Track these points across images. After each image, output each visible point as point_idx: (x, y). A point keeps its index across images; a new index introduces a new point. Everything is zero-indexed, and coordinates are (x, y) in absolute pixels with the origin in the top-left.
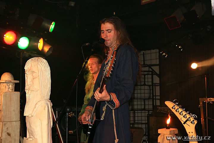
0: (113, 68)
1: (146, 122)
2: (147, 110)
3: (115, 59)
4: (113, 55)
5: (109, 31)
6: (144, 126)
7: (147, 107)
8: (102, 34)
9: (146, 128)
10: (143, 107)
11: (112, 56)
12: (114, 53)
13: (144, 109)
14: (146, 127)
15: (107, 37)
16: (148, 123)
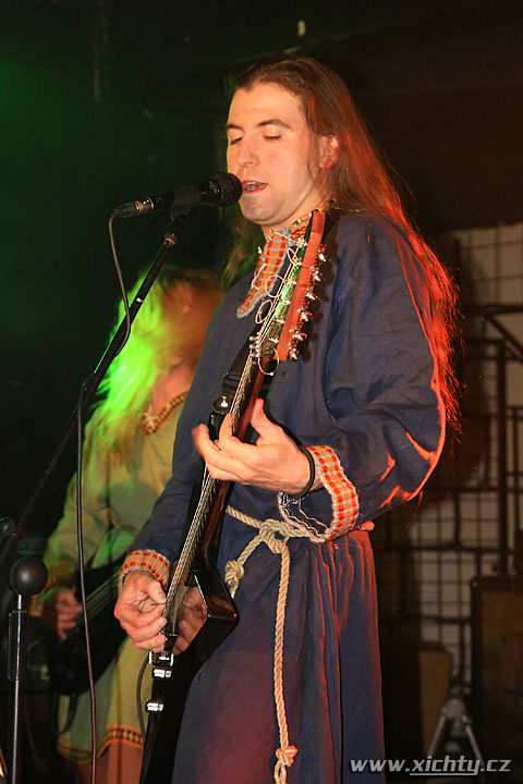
0: (311, 307)
1: (466, 611)
2: (468, 550)
3: (322, 257)
4: (307, 238)
5: (273, 130)
6: (450, 635)
7: (468, 534)
8: (231, 151)
9: (462, 646)
10: (448, 534)
11: (301, 243)
12: (314, 227)
13: (456, 545)
14: (462, 639)
15: (254, 162)
16: (475, 620)
